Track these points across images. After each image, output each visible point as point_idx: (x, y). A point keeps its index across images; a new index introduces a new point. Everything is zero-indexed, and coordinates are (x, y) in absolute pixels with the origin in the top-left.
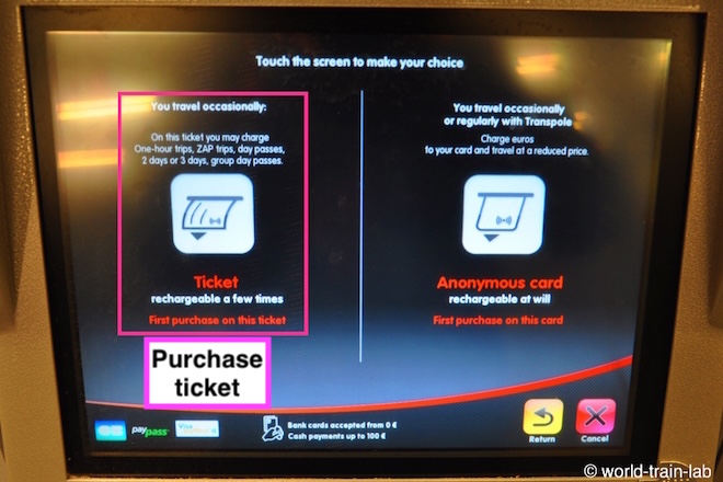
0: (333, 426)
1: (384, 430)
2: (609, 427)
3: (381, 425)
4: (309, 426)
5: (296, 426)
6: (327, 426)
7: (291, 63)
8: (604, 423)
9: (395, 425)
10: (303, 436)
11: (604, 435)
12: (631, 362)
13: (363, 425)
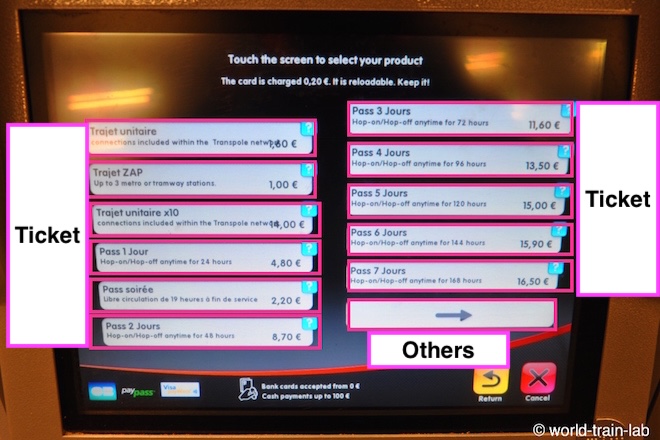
0: (302, 387)
1: (348, 390)
2: (550, 388)
3: (345, 386)
4: (281, 387)
5: (269, 387)
6: (297, 387)
7: (260, 60)
8: (545, 384)
9: (357, 386)
10: (275, 396)
11: (546, 395)
12: (570, 330)
13: (329, 387)
